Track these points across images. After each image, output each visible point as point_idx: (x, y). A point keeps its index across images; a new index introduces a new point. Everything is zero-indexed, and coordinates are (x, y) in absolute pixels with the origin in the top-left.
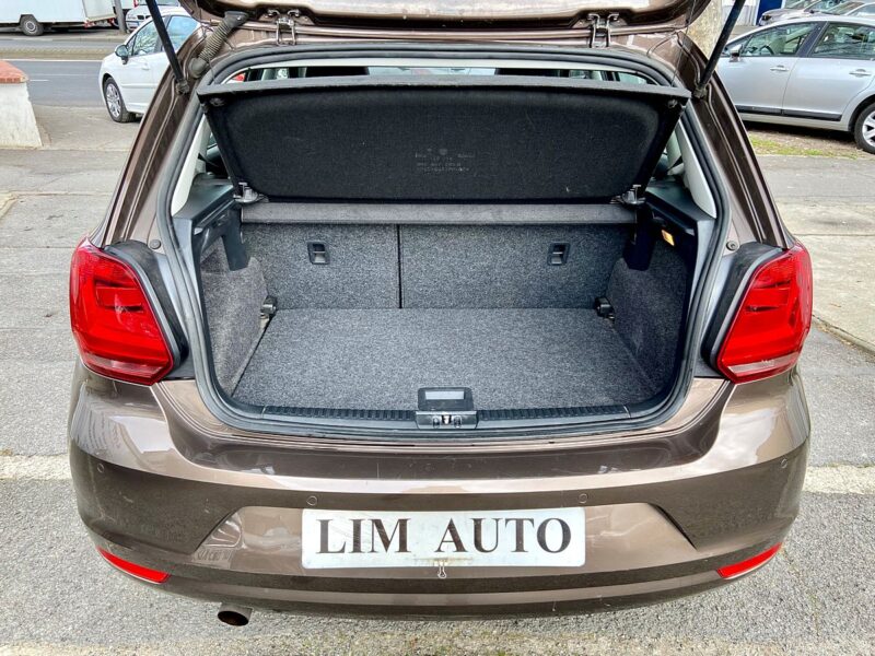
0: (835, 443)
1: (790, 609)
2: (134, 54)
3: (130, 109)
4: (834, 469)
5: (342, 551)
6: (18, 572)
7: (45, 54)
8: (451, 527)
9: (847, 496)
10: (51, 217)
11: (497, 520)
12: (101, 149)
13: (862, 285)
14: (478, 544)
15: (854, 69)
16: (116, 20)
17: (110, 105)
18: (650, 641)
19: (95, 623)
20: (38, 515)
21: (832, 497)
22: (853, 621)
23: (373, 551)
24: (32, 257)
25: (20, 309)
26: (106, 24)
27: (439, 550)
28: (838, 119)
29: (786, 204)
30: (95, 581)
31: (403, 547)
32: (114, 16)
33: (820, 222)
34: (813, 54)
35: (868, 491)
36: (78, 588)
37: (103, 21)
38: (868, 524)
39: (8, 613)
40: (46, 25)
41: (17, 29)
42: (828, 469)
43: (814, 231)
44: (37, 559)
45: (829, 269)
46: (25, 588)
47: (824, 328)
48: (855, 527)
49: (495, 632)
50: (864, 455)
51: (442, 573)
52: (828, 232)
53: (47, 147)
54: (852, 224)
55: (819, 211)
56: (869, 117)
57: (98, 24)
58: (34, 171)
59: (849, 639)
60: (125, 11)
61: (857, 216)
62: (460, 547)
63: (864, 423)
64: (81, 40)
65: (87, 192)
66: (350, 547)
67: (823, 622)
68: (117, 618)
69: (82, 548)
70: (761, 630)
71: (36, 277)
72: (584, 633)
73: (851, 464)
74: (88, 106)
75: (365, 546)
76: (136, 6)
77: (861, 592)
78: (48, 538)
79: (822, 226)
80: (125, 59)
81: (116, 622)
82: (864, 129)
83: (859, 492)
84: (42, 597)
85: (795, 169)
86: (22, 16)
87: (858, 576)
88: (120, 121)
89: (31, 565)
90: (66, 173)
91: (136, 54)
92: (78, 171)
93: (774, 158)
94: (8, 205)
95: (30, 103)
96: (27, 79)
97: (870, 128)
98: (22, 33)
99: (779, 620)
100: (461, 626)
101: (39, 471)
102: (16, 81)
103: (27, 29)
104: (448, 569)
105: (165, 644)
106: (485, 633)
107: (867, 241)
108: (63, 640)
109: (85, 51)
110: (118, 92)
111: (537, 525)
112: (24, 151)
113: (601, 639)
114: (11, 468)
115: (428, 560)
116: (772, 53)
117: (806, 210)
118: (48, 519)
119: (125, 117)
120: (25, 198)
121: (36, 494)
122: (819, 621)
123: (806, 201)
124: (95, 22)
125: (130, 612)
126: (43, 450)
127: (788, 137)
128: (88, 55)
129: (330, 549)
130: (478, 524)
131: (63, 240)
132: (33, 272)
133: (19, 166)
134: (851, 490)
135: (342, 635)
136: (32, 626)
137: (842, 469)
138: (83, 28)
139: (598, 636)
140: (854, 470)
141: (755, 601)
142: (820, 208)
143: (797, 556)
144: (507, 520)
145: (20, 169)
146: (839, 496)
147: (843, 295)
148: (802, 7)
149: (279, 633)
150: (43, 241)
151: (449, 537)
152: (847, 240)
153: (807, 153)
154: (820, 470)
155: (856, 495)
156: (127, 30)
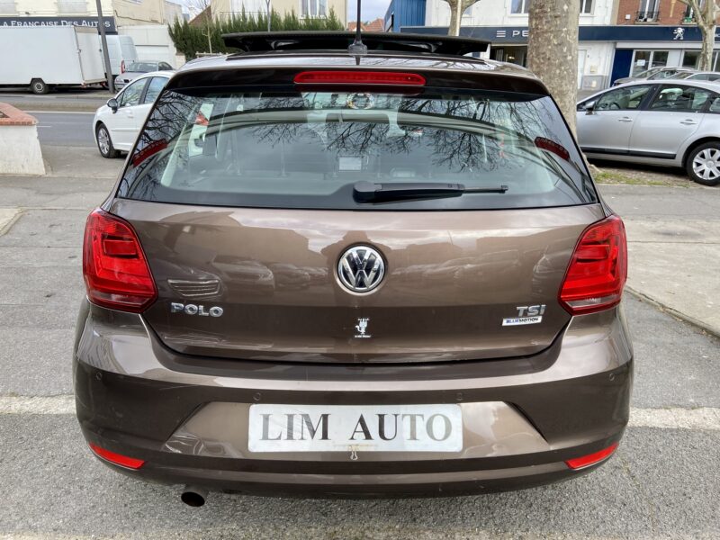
0: (669, 392)
1: (631, 511)
2: (122, 106)
3: (117, 147)
4: (668, 411)
5: (279, 438)
6: (20, 481)
7: (50, 107)
8: (362, 421)
9: (678, 430)
10: (51, 226)
11: (396, 415)
12: (92, 177)
13: (692, 278)
14: (382, 434)
15: (683, 119)
16: (107, 83)
17: (101, 144)
18: (520, 534)
19: (81, 518)
20: (37, 439)
21: (665, 431)
22: (682, 521)
23: (302, 439)
24: (36, 254)
25: (26, 291)
26: (99, 86)
27: (352, 438)
28: (673, 157)
29: (632, 220)
30: (81, 488)
31: (325, 436)
32: (105, 80)
33: (659, 233)
34: (650, 109)
35: (694, 426)
36: (68, 492)
37: (96, 83)
38: (694, 451)
39: (12, 510)
40: (51, 86)
41: (28, 89)
42: (663, 410)
43: (655, 239)
44: (35, 471)
45: (665, 267)
46: (26, 492)
47: (661, 309)
48: (684, 453)
49: (397, 527)
50: (692, 400)
51: (354, 457)
52: (665, 240)
53: (50, 175)
54: (685, 235)
55: (660, 225)
56: (698, 156)
57: (92, 86)
58: (38, 192)
59: (678, 533)
60: (115, 77)
61: (688, 229)
62: (368, 436)
63: (692, 377)
64: (78, 98)
65: (81, 208)
66: (285, 436)
67: (658, 521)
68: (98, 514)
69: (71, 464)
70: (609, 526)
71: (39, 268)
72: (469, 528)
73: (681, 407)
74: (83, 146)
75: (296, 435)
76: (123, 72)
77: (688, 500)
78: (45, 457)
79: (661, 236)
80: (115, 109)
81: (97, 517)
82: (694, 166)
83: (687, 427)
84: (39, 499)
85: (640, 195)
86: (33, 79)
87: (685, 488)
88: (108, 157)
89: (31, 475)
90: (65, 193)
91: (124, 105)
92: (73, 192)
93: (623, 187)
94: (18, 216)
95: (38, 142)
96: (37, 122)
97: (698, 165)
98: (32, 92)
99: (623, 519)
100: (371, 523)
101: (39, 407)
102: (29, 124)
103: (36, 89)
104: (359, 453)
105: (136, 534)
106: (390, 528)
107: (696, 246)
108: (55, 530)
109: (81, 106)
110: (107, 134)
111: (426, 419)
112: (31, 178)
113: (482, 532)
114: (17, 406)
115: (344, 446)
116: (619, 108)
117: (648, 225)
118: (45, 443)
119: (112, 154)
120: (30, 212)
121: (35, 424)
122: (654, 520)
123: (649, 218)
124: (90, 84)
125: (108, 510)
126: (43, 392)
127: (634, 172)
128: (84, 109)
129: (270, 436)
130: (381, 417)
131: (60, 242)
132: (36, 265)
133: (27, 189)
134: (681, 426)
135: (276, 528)
136: (31, 520)
137: (674, 411)
138: (81, 89)
139: (479, 530)
140: (683, 411)
141: (604, 505)
142: (660, 223)
143: (638, 474)
144: (404, 416)
145: (28, 191)
146: (671, 430)
147: (677, 285)
148: (646, 76)
149: (227, 527)
150: (45, 242)
151: (360, 428)
152: (682, 246)
153: (650, 183)
154: (656, 411)
155: (685, 430)
156: (115, 90)
